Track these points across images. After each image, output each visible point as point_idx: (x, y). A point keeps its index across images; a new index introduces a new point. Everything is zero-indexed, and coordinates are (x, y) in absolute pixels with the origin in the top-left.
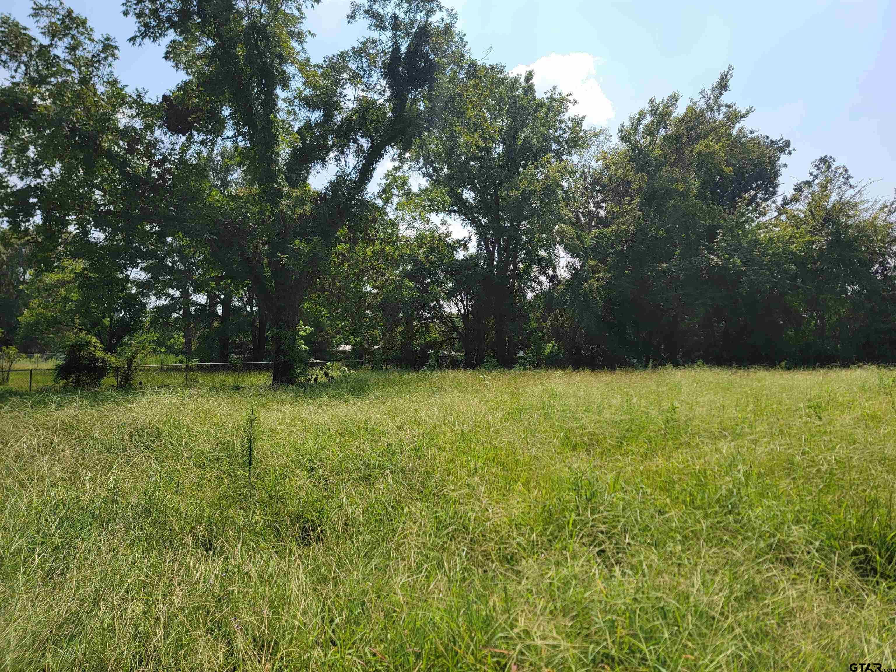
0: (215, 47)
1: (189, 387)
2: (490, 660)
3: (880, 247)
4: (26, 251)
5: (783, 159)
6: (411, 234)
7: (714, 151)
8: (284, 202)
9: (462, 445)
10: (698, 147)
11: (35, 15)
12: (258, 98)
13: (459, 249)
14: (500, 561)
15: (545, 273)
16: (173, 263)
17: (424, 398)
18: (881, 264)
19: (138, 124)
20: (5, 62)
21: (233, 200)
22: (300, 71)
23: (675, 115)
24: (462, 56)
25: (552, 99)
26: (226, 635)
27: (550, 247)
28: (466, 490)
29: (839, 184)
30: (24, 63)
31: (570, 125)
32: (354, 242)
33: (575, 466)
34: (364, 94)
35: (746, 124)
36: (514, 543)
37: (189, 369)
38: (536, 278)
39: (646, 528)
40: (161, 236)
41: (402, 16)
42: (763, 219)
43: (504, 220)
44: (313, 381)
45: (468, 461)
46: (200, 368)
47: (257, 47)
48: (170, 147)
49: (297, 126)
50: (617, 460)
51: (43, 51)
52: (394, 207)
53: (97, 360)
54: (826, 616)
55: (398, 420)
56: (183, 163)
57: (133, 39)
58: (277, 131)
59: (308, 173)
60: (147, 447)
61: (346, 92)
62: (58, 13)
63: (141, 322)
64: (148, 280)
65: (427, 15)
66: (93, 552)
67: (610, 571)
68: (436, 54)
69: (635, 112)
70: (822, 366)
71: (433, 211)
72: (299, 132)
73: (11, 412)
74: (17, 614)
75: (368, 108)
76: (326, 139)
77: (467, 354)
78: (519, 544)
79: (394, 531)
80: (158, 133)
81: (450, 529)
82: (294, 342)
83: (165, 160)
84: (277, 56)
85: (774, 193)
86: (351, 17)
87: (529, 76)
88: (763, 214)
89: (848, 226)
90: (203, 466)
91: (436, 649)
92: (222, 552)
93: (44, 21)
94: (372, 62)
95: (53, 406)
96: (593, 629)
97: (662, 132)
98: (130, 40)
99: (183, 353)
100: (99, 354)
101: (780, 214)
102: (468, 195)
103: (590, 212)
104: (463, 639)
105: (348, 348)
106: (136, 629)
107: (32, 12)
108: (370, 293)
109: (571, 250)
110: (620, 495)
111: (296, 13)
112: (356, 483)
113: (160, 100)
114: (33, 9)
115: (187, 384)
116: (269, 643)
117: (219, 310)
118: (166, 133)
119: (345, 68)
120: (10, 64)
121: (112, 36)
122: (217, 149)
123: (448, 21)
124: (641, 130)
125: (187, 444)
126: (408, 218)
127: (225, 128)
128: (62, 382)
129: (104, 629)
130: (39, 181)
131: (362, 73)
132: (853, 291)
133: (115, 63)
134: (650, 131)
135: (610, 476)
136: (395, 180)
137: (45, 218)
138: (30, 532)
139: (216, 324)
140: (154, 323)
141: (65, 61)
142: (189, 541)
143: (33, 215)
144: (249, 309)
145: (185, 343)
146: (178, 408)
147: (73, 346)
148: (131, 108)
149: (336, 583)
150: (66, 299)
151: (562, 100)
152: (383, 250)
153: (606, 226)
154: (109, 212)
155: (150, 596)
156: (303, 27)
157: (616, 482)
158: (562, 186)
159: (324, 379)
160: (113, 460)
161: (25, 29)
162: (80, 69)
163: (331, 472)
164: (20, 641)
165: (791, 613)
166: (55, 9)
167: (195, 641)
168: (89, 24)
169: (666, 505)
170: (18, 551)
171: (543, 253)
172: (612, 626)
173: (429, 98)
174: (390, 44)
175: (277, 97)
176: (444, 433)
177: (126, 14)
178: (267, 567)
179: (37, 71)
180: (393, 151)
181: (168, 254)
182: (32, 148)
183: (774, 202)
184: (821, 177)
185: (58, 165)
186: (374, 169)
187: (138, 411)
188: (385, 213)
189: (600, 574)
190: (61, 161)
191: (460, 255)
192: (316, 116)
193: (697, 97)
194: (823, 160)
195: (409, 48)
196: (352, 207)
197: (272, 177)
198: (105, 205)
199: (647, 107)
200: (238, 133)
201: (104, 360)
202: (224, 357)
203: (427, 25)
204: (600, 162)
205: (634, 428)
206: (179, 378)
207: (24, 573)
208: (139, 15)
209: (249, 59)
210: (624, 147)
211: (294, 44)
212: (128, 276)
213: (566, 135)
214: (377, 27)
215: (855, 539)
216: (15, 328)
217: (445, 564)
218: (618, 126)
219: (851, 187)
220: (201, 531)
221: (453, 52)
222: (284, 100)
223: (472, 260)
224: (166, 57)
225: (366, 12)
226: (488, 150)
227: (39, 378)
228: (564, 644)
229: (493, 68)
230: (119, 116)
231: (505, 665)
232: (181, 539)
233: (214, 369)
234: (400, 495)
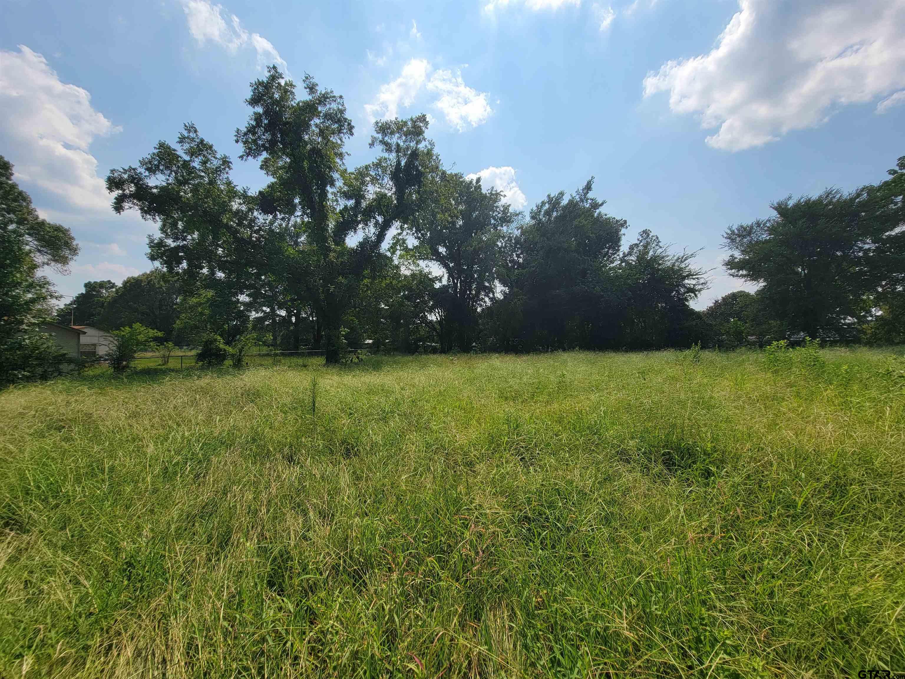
0: (290, 162)
1: (276, 365)
2: (459, 522)
3: (676, 282)
4: (177, 285)
5: (623, 231)
6: (408, 273)
7: (584, 225)
8: (332, 254)
9: (440, 398)
10: (576, 222)
11: (180, 142)
12: (316, 193)
13: (437, 282)
14: (464, 466)
15: (488, 296)
16: (266, 291)
17: (417, 371)
18: (676, 291)
19: (244, 208)
20: (162, 171)
21: (301, 254)
22: (341, 176)
23: (562, 204)
24: (437, 168)
25: (491, 194)
26: (303, 510)
27: (491, 280)
28: (443, 425)
29: (654, 245)
30: (174, 171)
31: (502, 209)
32: (374, 278)
33: (507, 410)
34: (379, 190)
35: (603, 210)
36: (472, 455)
37: (276, 355)
38: (483, 299)
39: (548, 444)
40: (258, 275)
41: (402, 144)
42: (612, 265)
43: (463, 264)
44: (350, 361)
45: (444, 408)
46: (283, 354)
47: (316, 162)
48: (263, 221)
49: (338, 209)
50: (531, 406)
51: (186, 164)
52: (398, 256)
53: (221, 350)
54: (648, 490)
55: (401, 384)
56: (271, 231)
57: (241, 157)
58: (328, 212)
59: (345, 236)
60: (252, 401)
61: (369, 188)
62: (195, 141)
63: (247, 327)
64: (250, 302)
65: (417, 143)
66: (222, 463)
67: (528, 470)
68: (422, 167)
69: (539, 202)
70: (646, 350)
71: (421, 259)
72: (341, 212)
73: (170, 381)
74: (177, 501)
75: (382, 198)
76: (357, 217)
77: (442, 344)
78: (475, 456)
79: (400, 449)
80: (256, 213)
81: (434, 448)
82: (338, 338)
83: (260, 229)
84: (328, 168)
85: (618, 250)
86: (372, 145)
87: (478, 180)
88: (612, 262)
89: (659, 270)
90: (285, 413)
91: (427, 516)
92: (298, 463)
93: (186, 146)
94: (384, 170)
95: (196, 377)
96: (518, 503)
97: (555, 214)
98: (240, 157)
99: (272, 345)
100: (222, 346)
101: (622, 263)
102: (442, 250)
103: (514, 260)
104: (443, 510)
105: (370, 341)
106: (250, 508)
107: (178, 140)
108: (383, 308)
109: (504, 283)
110: (533, 426)
111: (339, 142)
112: (377, 421)
113: (257, 194)
114: (179, 138)
115: (274, 364)
116: (328, 515)
117: (293, 319)
118: (260, 214)
119: (368, 175)
120: (166, 172)
121: (227, 155)
122: (292, 223)
123: (429, 147)
124: (542, 213)
125: (276, 399)
126: (406, 263)
127: (296, 210)
128: (200, 363)
129: (230, 508)
130: (185, 242)
131: (378, 178)
132: (662, 307)
133: (230, 172)
134: (548, 213)
135: (527, 416)
136: (398, 240)
137: (188, 265)
138: (184, 452)
139: (292, 328)
140: (254, 328)
141: (199, 170)
142: (279, 456)
143: (181, 263)
144: (311, 319)
145: (273, 340)
146: (270, 378)
147: (206, 342)
148: (240, 199)
149: (367, 481)
150: (202, 314)
151: (497, 194)
152: (391, 283)
153: (523, 269)
154: (226, 261)
155: (257, 488)
156: (344, 150)
157: (531, 418)
158: (498, 245)
159: (357, 360)
160: (232, 409)
161: (175, 150)
162: (208, 175)
163: (362, 415)
164: (179, 517)
165: (628, 489)
166: (193, 138)
167: (284, 514)
168: (214, 148)
169: (560, 430)
170: (177, 464)
171: (487, 284)
172: (529, 502)
173: (418, 192)
174: (395, 161)
175: (328, 192)
176: (429, 392)
177: (237, 141)
178: (326, 471)
179: (183, 176)
180: (397, 224)
181: (263, 286)
182: (180, 223)
183: (618, 255)
184: (644, 242)
185: (196, 233)
186: (386, 234)
187: (247, 380)
188: (392, 261)
189: (522, 471)
190: (198, 231)
191: (437, 285)
192: (351, 203)
193: (574, 194)
194: (645, 232)
195: (406, 163)
196: (372, 257)
197: (325, 240)
198: (224, 257)
199: (546, 199)
200: (304, 213)
201: (225, 350)
202: (297, 348)
203: (417, 149)
204: (520, 231)
205: (540, 386)
206: (270, 360)
207: (181, 476)
208: (245, 143)
209: (310, 168)
210: (533, 222)
211: (338, 160)
212: (238, 300)
213: (500, 215)
214: (387, 150)
215: (663, 447)
216: (172, 331)
217: (432, 468)
218: (529, 210)
219: (661, 247)
220: (286, 450)
221: (432, 165)
222: (332, 193)
223: (444, 288)
224: (261, 168)
225: (381, 141)
226: (454, 223)
227: (186, 361)
228: (502, 512)
229: (456, 175)
230: (233, 203)
231: (468, 525)
232: (274, 455)
233: (291, 355)
234: (403, 428)
